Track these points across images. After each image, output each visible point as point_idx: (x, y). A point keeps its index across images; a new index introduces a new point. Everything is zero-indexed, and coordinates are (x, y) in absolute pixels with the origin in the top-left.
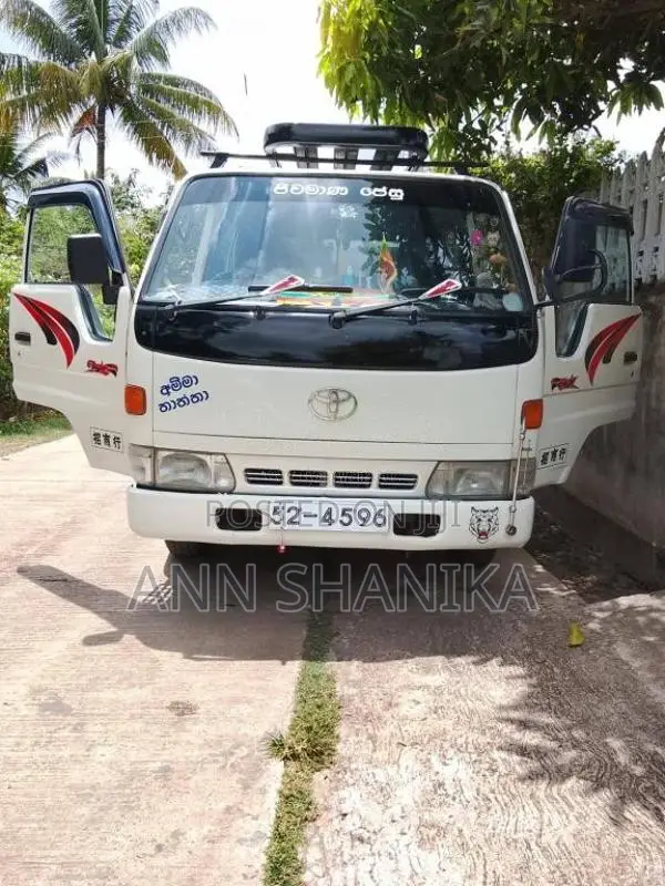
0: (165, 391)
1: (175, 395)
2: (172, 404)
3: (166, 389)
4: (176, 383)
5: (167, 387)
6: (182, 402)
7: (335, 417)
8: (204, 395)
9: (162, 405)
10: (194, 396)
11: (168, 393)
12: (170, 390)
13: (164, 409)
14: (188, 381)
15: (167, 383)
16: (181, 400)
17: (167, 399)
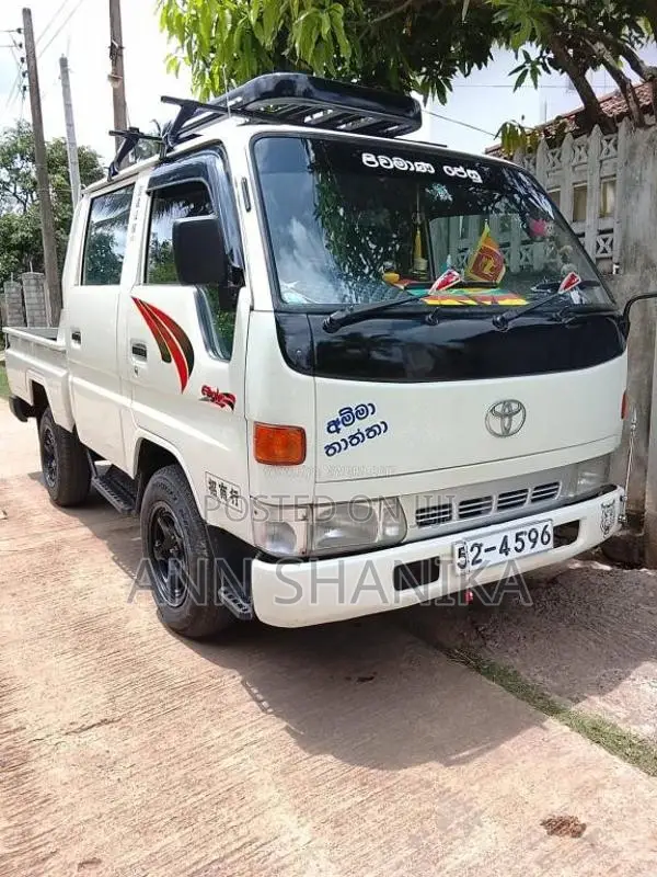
0: (333, 428)
1: (346, 432)
2: (343, 445)
3: (334, 426)
4: (348, 415)
5: (336, 423)
6: (355, 439)
7: (507, 433)
8: (383, 427)
9: (328, 447)
10: (369, 430)
11: (338, 430)
12: (341, 426)
13: (331, 451)
14: (363, 411)
15: (337, 416)
16: (353, 437)
17: (336, 438)
